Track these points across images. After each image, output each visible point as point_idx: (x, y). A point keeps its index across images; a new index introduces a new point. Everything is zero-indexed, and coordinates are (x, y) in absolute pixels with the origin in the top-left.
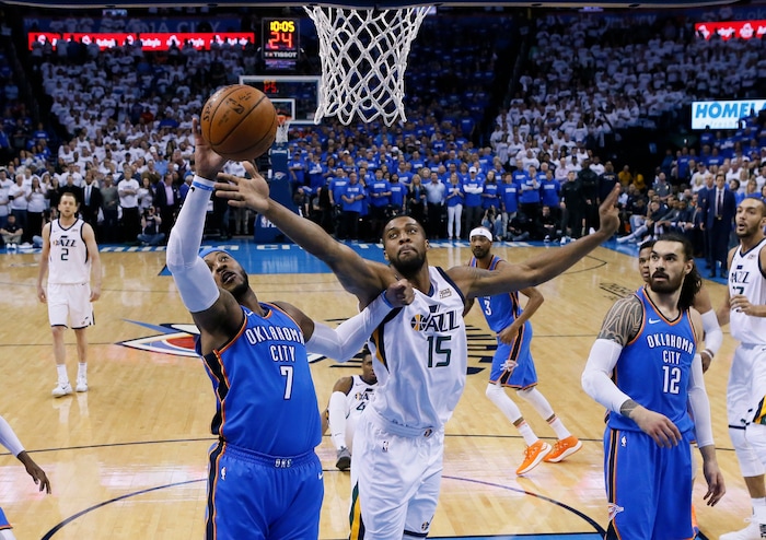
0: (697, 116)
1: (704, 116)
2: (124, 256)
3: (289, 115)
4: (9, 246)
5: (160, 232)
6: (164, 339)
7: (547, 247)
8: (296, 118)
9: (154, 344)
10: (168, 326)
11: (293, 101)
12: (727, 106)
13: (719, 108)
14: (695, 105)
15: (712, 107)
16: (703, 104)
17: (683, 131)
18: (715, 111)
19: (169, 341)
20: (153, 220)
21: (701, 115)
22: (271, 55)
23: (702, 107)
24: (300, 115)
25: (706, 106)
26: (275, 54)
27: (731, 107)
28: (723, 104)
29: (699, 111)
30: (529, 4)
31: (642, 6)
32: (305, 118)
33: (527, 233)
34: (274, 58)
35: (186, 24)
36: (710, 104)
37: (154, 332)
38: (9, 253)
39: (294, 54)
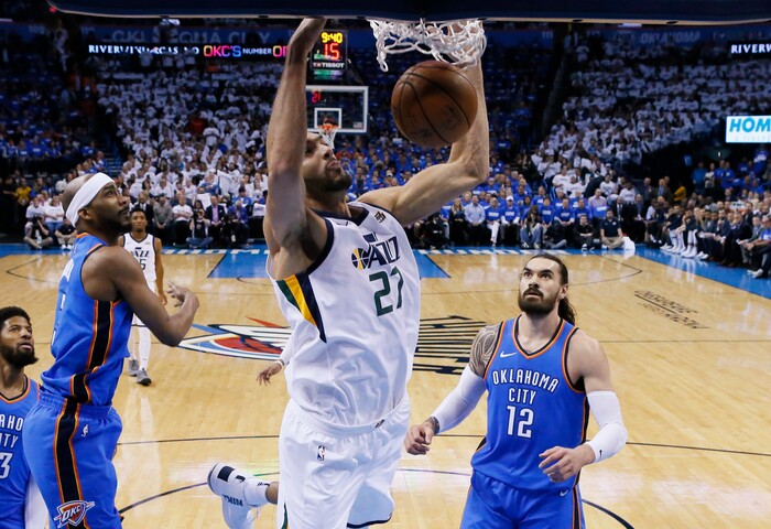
0: (731, 130)
1: (738, 130)
2: (174, 258)
3: (336, 124)
4: (64, 246)
5: (209, 235)
6: (211, 339)
7: (585, 255)
8: (343, 127)
9: (203, 344)
10: (215, 327)
11: (340, 110)
12: (761, 121)
13: (753, 123)
14: (729, 120)
15: (745, 122)
16: (737, 119)
17: (718, 144)
18: (749, 125)
19: (216, 341)
20: (203, 223)
21: (735, 129)
22: (319, 65)
23: (736, 122)
24: (346, 124)
25: (740, 120)
26: (324, 64)
27: (764, 122)
28: (756, 118)
29: (733, 125)
30: (570, 20)
31: (680, 23)
32: (352, 127)
33: (564, 241)
34: (321, 68)
35: (237, 34)
36: (744, 118)
37: (202, 332)
38: (64, 254)
39: (342, 65)
